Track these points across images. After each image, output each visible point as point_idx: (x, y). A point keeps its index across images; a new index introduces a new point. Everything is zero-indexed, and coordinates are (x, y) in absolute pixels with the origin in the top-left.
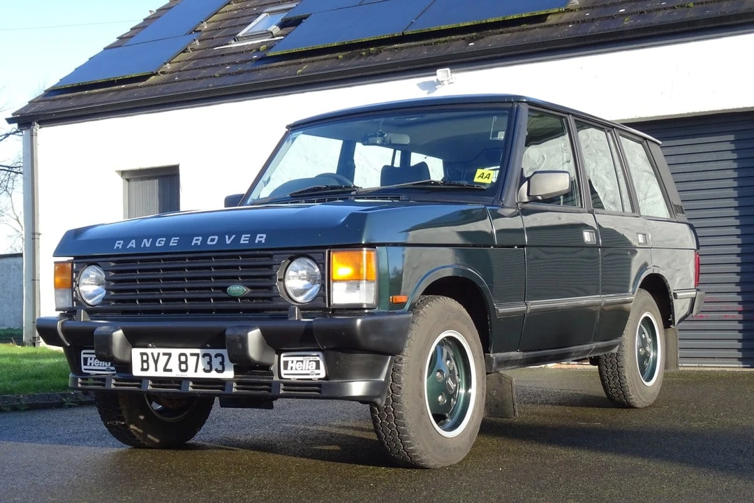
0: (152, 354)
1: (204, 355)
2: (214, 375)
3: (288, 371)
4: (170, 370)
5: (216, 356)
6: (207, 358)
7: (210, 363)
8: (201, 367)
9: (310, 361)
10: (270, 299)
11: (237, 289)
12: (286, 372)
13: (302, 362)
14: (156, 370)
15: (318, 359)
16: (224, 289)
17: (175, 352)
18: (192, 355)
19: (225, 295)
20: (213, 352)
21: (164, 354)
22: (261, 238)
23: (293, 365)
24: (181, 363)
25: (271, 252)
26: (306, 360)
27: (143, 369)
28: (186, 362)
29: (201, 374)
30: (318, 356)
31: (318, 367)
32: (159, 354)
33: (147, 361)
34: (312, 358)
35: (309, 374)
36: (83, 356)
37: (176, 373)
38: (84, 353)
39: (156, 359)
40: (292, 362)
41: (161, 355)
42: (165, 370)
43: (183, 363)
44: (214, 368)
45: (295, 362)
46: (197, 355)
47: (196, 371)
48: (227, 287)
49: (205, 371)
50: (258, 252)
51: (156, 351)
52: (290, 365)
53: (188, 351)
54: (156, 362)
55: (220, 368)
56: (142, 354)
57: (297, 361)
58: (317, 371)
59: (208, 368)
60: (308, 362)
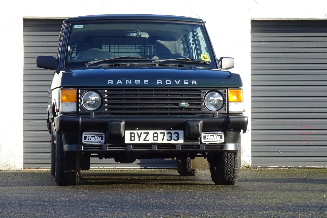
0: (137, 133)
1: (168, 133)
2: (173, 142)
3: (206, 140)
4: (148, 140)
5: (174, 133)
6: (170, 135)
7: (171, 137)
8: (166, 138)
9: (217, 136)
10: (200, 109)
11: (184, 104)
12: (205, 140)
13: (213, 136)
14: (139, 140)
15: (221, 134)
16: (177, 104)
17: (151, 132)
18: (161, 133)
19: (178, 107)
21: (144, 133)
22: (194, 82)
23: (209, 137)
24: (154, 137)
25: (200, 89)
26: (215, 135)
27: (131, 140)
28: (157, 137)
29: (165, 141)
30: (222, 133)
31: (221, 138)
32: (141, 133)
33: (134, 137)
34: (218, 134)
35: (216, 141)
36: (84, 135)
37: (151, 141)
38: (85, 134)
39: (139, 135)
40: (208, 136)
41: (143, 134)
42: (145, 140)
43: (155, 137)
44: (173, 139)
45: (209, 136)
46: (164, 133)
47: (163, 140)
48: (179, 103)
49: (168, 140)
50: (193, 89)
51: (139, 132)
52: (207, 137)
53: (159, 132)
54: (139, 137)
55: (176, 139)
56: (131, 133)
57: (211, 136)
58: (221, 140)
59: (170, 139)
60: (216, 136)
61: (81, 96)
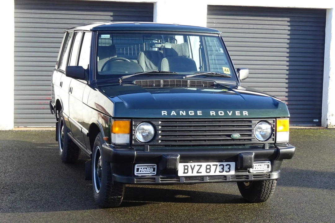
0: (191, 166)
1: (220, 165)
2: (224, 173)
4: (201, 173)
6: (222, 167)
8: (218, 170)
10: (250, 140)
11: (236, 136)
12: (253, 170)
13: (261, 165)
14: (192, 173)
15: (268, 164)
16: (229, 135)
17: (204, 164)
18: (213, 165)
19: (230, 138)
20: (225, 164)
21: (198, 165)
22: (245, 113)
23: (256, 167)
24: (207, 169)
25: (251, 120)
26: (263, 165)
27: (184, 173)
28: (210, 169)
29: (217, 173)
30: (269, 163)
31: (268, 167)
32: (195, 166)
33: (187, 169)
34: (265, 164)
35: (264, 170)
36: (136, 167)
37: (204, 173)
38: (137, 166)
42: (198, 172)
43: (208, 169)
44: (225, 170)
46: (217, 165)
47: (215, 172)
48: (231, 135)
49: (220, 172)
50: (245, 120)
51: (193, 164)
53: (211, 164)
54: (193, 169)
55: (228, 170)
56: (184, 166)
57: (258, 165)
58: (268, 169)
59: (222, 170)
61: (134, 128)
